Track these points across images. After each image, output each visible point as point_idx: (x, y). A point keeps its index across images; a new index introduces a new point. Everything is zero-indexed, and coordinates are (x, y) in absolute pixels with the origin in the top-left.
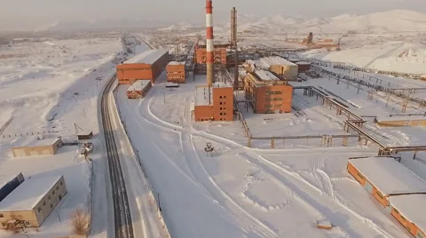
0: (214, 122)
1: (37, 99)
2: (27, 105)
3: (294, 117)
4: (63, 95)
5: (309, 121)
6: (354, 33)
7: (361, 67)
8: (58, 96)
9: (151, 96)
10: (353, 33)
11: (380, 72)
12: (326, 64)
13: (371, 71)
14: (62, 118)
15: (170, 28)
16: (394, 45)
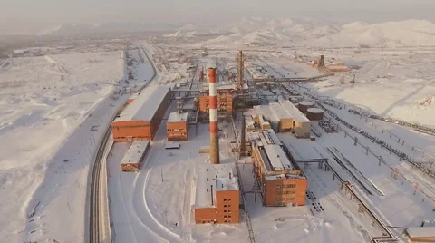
0: (218, 226)
1: (20, 174)
2: (9, 182)
3: (310, 216)
4: (51, 165)
5: (327, 224)
6: (367, 47)
7: (378, 112)
8: (45, 168)
9: (148, 167)
10: (365, 47)
11: (401, 123)
12: (340, 106)
13: (391, 121)
14: (43, 214)
15: (175, 35)
16: (414, 85)
